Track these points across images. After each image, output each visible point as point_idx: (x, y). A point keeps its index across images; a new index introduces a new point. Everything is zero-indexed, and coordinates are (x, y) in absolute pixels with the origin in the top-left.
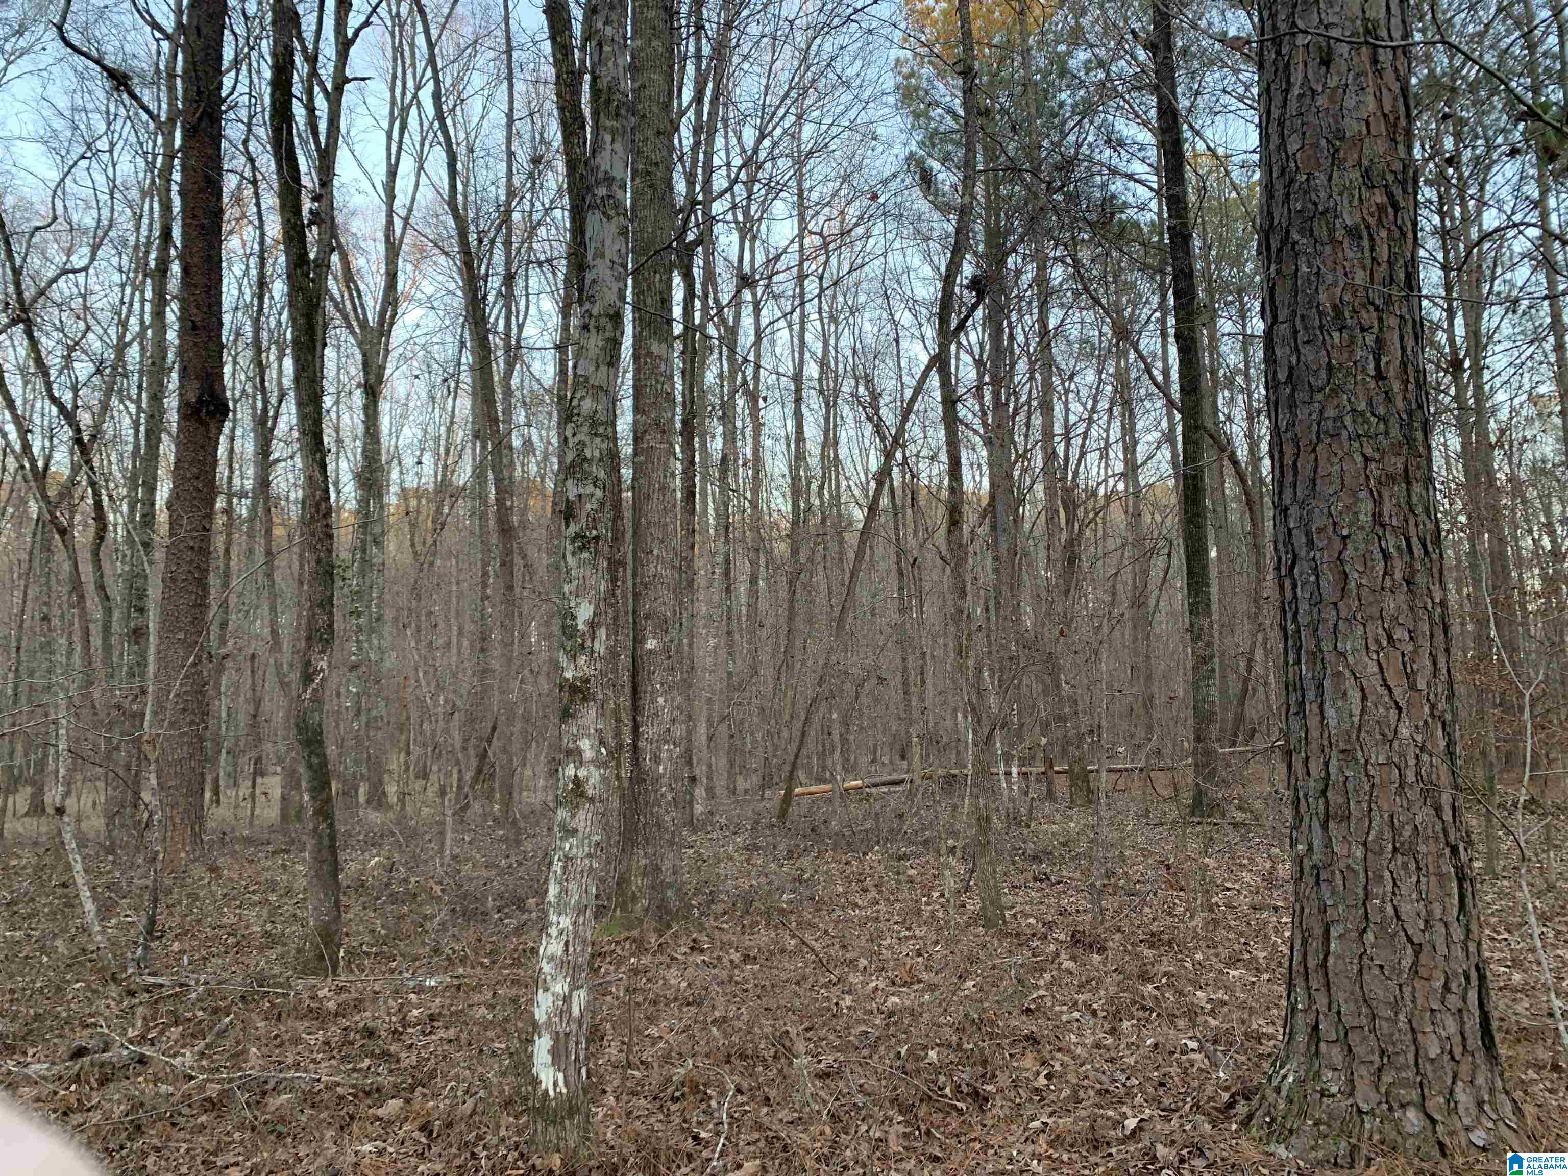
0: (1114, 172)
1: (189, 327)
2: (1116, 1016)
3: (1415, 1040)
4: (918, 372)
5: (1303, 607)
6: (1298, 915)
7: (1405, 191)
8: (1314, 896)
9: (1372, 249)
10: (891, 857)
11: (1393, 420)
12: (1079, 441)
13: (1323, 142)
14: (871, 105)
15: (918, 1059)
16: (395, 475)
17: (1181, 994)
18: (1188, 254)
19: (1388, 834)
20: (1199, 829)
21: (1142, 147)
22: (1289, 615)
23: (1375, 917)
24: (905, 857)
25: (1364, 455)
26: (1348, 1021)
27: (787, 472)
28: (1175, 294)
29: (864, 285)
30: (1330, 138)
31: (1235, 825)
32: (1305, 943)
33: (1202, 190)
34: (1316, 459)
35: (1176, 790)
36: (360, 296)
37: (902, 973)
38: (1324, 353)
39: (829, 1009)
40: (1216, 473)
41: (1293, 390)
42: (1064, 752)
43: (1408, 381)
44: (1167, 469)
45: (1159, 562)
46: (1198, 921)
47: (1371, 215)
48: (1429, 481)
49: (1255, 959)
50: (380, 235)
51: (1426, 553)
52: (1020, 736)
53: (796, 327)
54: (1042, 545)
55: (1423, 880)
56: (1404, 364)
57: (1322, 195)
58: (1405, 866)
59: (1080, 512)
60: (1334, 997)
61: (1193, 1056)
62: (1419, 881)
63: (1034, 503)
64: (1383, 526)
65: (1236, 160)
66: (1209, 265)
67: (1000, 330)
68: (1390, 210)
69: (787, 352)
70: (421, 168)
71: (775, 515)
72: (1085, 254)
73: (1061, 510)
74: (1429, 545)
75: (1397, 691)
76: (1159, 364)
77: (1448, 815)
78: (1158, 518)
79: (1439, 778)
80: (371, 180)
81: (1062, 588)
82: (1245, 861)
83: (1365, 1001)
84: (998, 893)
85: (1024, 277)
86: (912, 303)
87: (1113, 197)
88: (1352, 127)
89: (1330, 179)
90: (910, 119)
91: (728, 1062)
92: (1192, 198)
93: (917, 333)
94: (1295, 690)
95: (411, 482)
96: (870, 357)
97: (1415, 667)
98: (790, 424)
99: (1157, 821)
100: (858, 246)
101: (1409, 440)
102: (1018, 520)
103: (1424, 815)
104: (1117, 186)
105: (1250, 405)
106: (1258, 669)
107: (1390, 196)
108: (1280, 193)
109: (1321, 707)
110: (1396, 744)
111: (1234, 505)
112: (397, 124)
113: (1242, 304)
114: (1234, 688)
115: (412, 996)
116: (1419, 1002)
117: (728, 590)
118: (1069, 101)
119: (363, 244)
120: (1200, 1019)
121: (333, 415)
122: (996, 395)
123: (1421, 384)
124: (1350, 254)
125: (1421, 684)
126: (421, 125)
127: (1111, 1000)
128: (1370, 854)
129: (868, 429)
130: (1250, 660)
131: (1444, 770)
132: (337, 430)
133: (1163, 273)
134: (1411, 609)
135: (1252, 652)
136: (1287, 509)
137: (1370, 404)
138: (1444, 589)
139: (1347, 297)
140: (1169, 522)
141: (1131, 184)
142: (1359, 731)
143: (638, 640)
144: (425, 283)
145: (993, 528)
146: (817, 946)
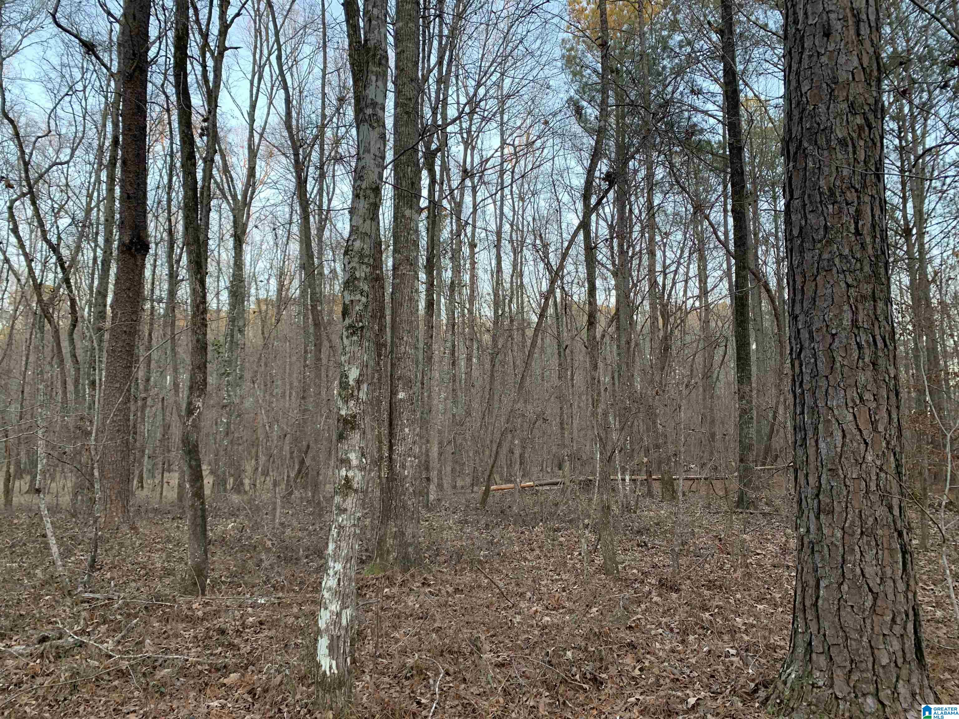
0: (696, 109)
1: (126, 198)
2: (685, 633)
3: (873, 654)
4: (572, 231)
5: (807, 378)
6: (800, 573)
7: (876, 117)
8: (810, 560)
9: (854, 153)
10: (550, 529)
11: (866, 262)
12: (672, 275)
13: (824, 85)
14: (547, 67)
15: (560, 656)
16: (253, 291)
17: (727, 619)
18: (741, 160)
19: (858, 523)
20: (741, 516)
21: (713, 95)
22: (797, 384)
23: (849, 575)
24: (558, 530)
25: (847, 283)
26: (830, 641)
27: (491, 292)
28: (733, 186)
29: (541, 179)
30: (829, 82)
31: (764, 515)
32: (803, 590)
33: (751, 121)
34: (816, 285)
35: (726, 492)
36: (232, 181)
37: (553, 602)
38: (822, 218)
39: (507, 624)
40: (756, 296)
41: (802, 242)
42: (659, 468)
43: (875, 236)
44: (725, 292)
45: (720, 351)
46: (739, 573)
47: (854, 131)
48: (888, 301)
49: (774, 598)
50: (246, 144)
51: (886, 345)
52: (631, 457)
53: (498, 203)
54: (648, 339)
55: (880, 552)
56: (873, 226)
57: (823, 118)
58: (868, 543)
59: (672, 320)
60: (822, 625)
61: (733, 659)
62: (877, 553)
63: (644, 313)
64: (858, 328)
65: (773, 103)
66: (754, 167)
67: (624, 207)
68: (866, 128)
69: (493, 219)
70: (271, 103)
71: (484, 318)
72: (677, 160)
73: (660, 318)
74: (888, 341)
75: (864, 433)
76: (722, 229)
77: (896, 512)
78: (720, 324)
79: (891, 488)
80: (240, 110)
81: (659, 366)
82: (769, 537)
83: (841, 628)
84: (614, 554)
85: (639, 174)
86: (569, 189)
87: (695, 125)
88: (843, 76)
89: (828, 109)
90: (571, 76)
91: (442, 655)
92: (744, 126)
93: (572, 207)
94: (800, 431)
95: (262, 295)
96: (544, 222)
97: (877, 418)
98: (494, 262)
99: (715, 511)
100: (538, 153)
101: (876, 274)
102: (632, 323)
103: (881, 511)
104: (697, 118)
105: (778, 255)
106: (780, 418)
107: (866, 119)
108: (796, 118)
109: (817, 441)
110: (864, 466)
111: (767, 317)
112: (257, 76)
113: (774, 192)
114: (766, 430)
115: (249, 609)
116: (876, 629)
117: (454, 364)
118: (669, 66)
119: (235, 150)
120: (738, 635)
121: (216, 253)
122: (621, 246)
123: (884, 238)
124: (840, 156)
125: (881, 428)
126: (272, 76)
127: (682, 622)
128: (846, 535)
129: (542, 265)
130: (775, 413)
131: (894, 484)
132: (218, 263)
133: (726, 173)
134: (875, 380)
135: (777, 407)
136: (797, 317)
137: (851, 250)
138: (896, 368)
139: (838, 183)
140: (726, 326)
141: (706, 117)
142: (841, 458)
143: (393, 393)
144: (273, 173)
145: (618, 328)
146: (501, 584)
